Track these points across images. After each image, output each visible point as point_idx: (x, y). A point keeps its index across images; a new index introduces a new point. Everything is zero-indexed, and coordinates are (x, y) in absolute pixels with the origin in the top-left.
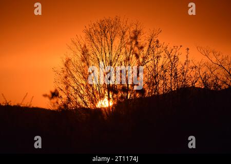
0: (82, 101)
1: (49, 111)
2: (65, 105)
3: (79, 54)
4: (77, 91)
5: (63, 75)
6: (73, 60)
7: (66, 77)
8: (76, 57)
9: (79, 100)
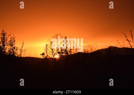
0: (51, 56)
1: (41, 59)
2: (46, 57)
3: (50, 43)
4: (49, 53)
5: (46, 49)
6: (48, 45)
7: (46, 50)
8: (49, 44)
9: (50, 56)
